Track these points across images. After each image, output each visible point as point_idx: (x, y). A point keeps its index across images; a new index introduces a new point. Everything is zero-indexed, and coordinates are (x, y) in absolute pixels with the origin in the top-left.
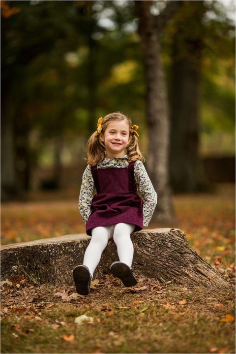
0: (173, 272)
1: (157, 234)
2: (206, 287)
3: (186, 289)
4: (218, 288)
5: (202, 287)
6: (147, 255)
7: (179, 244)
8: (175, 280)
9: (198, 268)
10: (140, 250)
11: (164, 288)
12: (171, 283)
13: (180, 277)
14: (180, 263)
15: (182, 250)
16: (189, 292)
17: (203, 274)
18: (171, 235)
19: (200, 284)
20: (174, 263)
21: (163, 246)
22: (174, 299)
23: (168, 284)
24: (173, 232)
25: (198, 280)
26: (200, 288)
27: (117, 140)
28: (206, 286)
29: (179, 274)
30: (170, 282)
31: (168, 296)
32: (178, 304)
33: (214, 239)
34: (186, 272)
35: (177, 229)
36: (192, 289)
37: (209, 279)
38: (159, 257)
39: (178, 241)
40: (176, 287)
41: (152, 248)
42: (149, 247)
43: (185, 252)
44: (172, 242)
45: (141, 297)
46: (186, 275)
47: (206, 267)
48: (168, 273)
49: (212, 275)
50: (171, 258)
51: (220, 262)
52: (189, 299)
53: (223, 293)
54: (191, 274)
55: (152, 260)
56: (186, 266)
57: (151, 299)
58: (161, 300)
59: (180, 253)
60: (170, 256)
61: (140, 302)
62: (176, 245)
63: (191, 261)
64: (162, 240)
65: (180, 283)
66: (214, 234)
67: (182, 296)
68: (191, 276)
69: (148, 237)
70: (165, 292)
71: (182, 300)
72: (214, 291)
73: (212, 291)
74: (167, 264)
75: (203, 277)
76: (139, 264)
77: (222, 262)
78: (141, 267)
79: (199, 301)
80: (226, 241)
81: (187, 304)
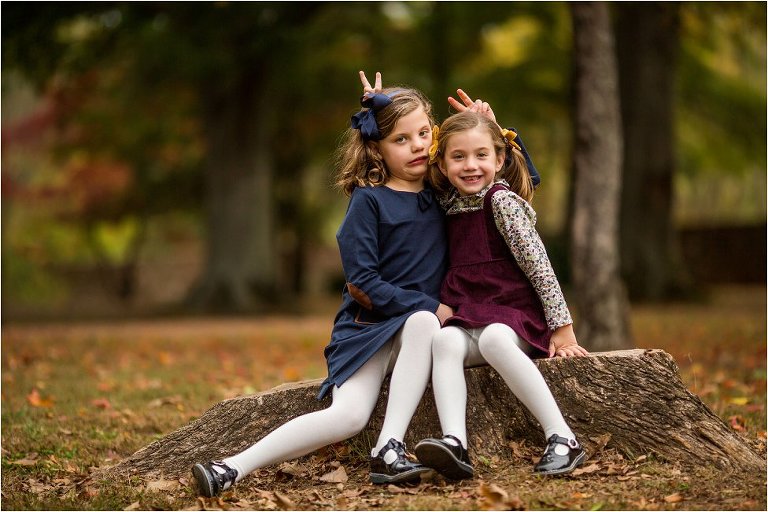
0: (651, 438)
1: (618, 359)
2: (720, 469)
3: (679, 472)
4: (744, 471)
5: (712, 468)
6: (596, 402)
7: (662, 380)
8: (654, 454)
9: (703, 431)
10: (582, 390)
11: (632, 470)
12: (647, 460)
13: (667, 448)
14: (667, 419)
15: (670, 392)
16: (685, 478)
17: (713, 443)
18: (644, 362)
19: (707, 463)
20: (653, 419)
21: (629, 385)
22: (655, 492)
23: (639, 462)
24: (650, 355)
25: (703, 454)
26: (708, 472)
27: (468, 171)
28: (719, 466)
29: (663, 441)
30: (644, 457)
31: (640, 485)
32: (664, 501)
33: (720, 385)
34: (679, 437)
35: (658, 351)
36: (690, 472)
37: (726, 453)
38: (621, 406)
39: (660, 375)
40: (656, 468)
41: (606, 389)
42: (600, 386)
43: (676, 398)
44: (648, 375)
45: (586, 486)
46: (679, 444)
47: (719, 429)
48: (640, 439)
49: (733, 445)
50: (646, 409)
51: (742, 425)
52: (685, 493)
53: (756, 482)
54: (689, 442)
55: (608, 413)
56: (677, 425)
57: (607, 491)
58: (626, 493)
59: (665, 398)
60: (646, 404)
61: (584, 495)
62: (656, 383)
63: (688, 415)
64: (627, 372)
65: (665, 461)
66: (720, 377)
67: (671, 486)
68: (689, 446)
69: (599, 365)
70: (634, 478)
71: (670, 493)
72: (737, 477)
73: (732, 477)
74: (638, 420)
75: (713, 447)
76: (580, 420)
77: (745, 425)
78: (583, 426)
79: (705, 495)
80: (745, 389)
81: (682, 500)
